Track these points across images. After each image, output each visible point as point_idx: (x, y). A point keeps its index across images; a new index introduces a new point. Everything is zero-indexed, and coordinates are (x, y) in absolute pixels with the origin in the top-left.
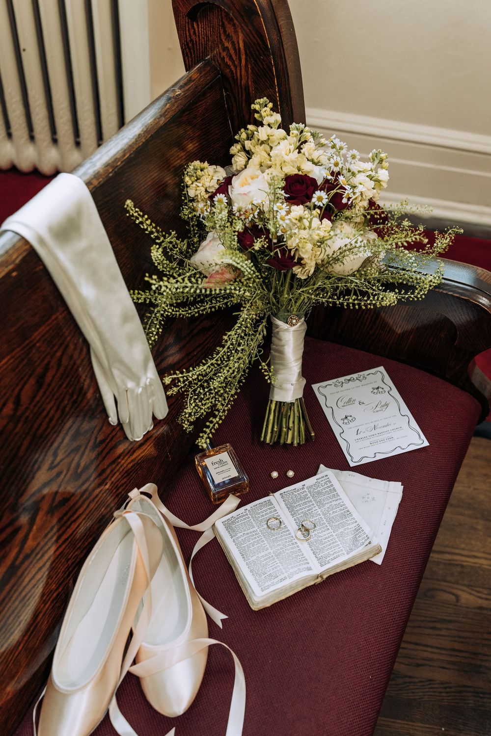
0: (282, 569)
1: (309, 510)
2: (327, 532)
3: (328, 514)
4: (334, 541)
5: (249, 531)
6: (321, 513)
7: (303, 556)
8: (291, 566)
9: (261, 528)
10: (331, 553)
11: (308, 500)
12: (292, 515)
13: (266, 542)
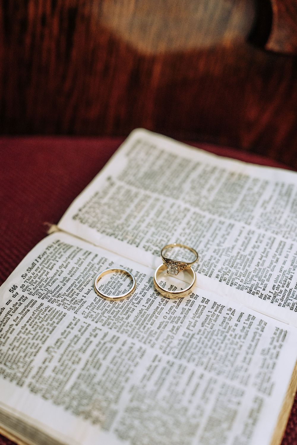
0: (228, 382)
1: (159, 213)
2: (235, 233)
3: (203, 200)
4: (265, 240)
5: (57, 334)
6: (188, 206)
7: (237, 315)
8: (240, 358)
9: (83, 309)
10: (287, 267)
11: (140, 196)
12: (132, 242)
13: (123, 337)
